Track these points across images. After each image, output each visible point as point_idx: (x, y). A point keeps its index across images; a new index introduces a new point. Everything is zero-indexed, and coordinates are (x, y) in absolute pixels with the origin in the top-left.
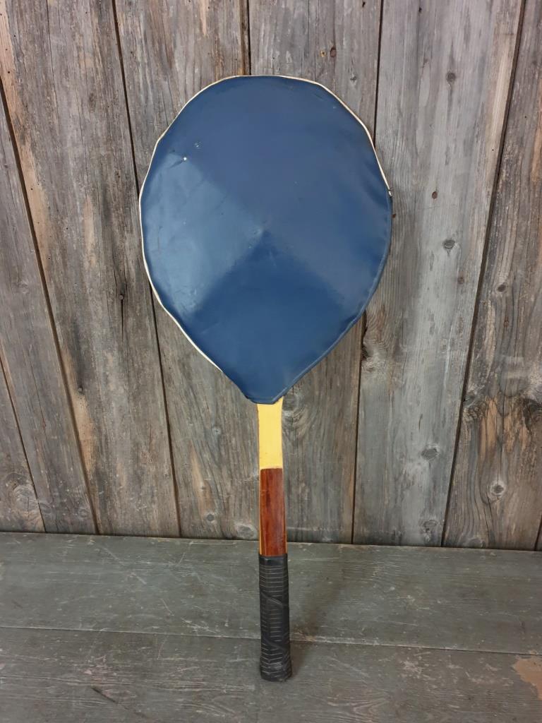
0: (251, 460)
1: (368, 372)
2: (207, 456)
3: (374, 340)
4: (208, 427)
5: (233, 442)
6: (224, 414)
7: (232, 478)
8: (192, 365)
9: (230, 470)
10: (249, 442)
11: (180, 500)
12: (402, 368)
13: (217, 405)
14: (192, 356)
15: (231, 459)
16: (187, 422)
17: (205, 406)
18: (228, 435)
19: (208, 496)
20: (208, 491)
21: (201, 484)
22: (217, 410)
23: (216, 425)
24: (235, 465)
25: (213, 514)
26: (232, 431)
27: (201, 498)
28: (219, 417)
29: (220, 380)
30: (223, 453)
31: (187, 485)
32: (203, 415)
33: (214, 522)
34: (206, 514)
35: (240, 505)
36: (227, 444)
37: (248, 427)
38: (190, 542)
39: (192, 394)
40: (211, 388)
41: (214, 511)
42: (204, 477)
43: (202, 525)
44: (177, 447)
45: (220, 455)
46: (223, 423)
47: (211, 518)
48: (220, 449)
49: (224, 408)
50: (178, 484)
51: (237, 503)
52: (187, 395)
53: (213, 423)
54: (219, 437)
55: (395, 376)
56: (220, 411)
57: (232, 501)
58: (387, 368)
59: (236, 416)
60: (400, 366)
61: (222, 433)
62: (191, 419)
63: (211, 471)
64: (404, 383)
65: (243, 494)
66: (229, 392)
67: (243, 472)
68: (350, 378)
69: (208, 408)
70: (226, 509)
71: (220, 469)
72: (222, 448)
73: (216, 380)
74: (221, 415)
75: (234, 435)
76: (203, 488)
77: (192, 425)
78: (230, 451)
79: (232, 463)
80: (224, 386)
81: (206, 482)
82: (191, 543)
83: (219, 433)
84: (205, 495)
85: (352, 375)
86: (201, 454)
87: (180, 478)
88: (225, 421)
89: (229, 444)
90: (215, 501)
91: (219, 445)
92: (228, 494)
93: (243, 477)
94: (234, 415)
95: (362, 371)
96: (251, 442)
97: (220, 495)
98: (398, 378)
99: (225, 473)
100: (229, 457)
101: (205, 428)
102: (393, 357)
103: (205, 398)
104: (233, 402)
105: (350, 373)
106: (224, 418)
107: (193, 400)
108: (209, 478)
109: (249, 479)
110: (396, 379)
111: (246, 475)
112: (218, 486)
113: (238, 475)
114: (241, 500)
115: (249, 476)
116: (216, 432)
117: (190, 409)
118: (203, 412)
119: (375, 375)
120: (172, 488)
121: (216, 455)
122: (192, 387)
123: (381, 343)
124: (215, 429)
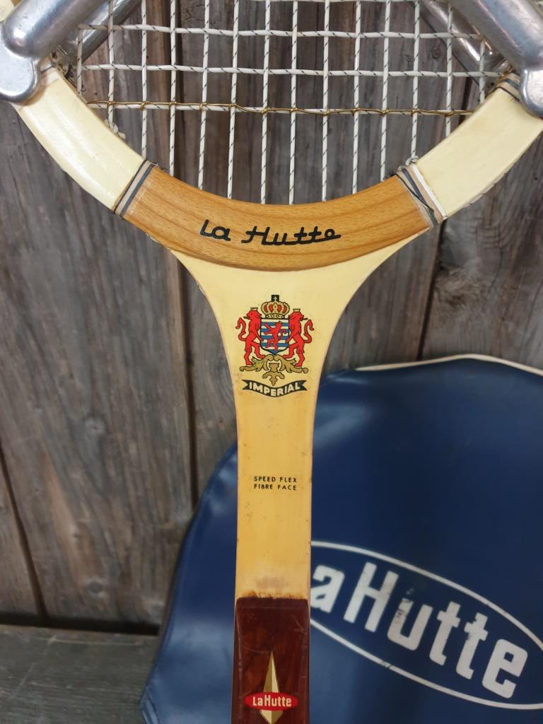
0: (171, 489)
1: (448, 306)
2: (77, 476)
3: (476, 224)
4: (75, 418)
5: (133, 449)
6: (109, 393)
7: (133, 520)
8: (26, 272)
9: (129, 506)
10: (167, 452)
11: (33, 553)
12: (532, 297)
13: (92, 371)
14: (23, 250)
15: (130, 485)
16: (29, 405)
17: (64, 370)
18: (120, 436)
19: (87, 551)
20: (86, 543)
21: (72, 529)
22: (93, 382)
23: (93, 414)
24: (138, 497)
25: (100, 581)
26: (128, 428)
27: (74, 553)
28: (99, 397)
29: (93, 312)
30: (112, 473)
31: (43, 528)
32: (61, 391)
33: (102, 595)
34: (86, 580)
35: (153, 571)
36: (119, 454)
37: (164, 422)
38: (49, 636)
39: (32, 342)
40: (75, 331)
41: (101, 575)
42: (77, 516)
43: (80, 599)
44: (13, 454)
45: (106, 477)
46: (107, 411)
47: (96, 588)
48: (104, 464)
49: (108, 379)
50: (24, 525)
51: (146, 565)
52: (22, 345)
53: (85, 410)
54: (102, 442)
55: (512, 317)
56: (100, 385)
57: (136, 562)
58: (496, 297)
59: (136, 397)
60: (526, 295)
61: (108, 431)
62: (38, 397)
63: (90, 506)
64: (528, 335)
65: (158, 551)
66: (116, 339)
67: (155, 512)
68: (404, 320)
69: (71, 376)
70: (125, 576)
71: (107, 501)
72: (110, 463)
73: (86, 313)
74: (103, 394)
75: (135, 438)
76: (76, 536)
77: (39, 411)
78: (127, 469)
79: (132, 492)
80: (105, 327)
81: (81, 525)
82: (53, 639)
83: (101, 429)
84: (80, 547)
85: (409, 314)
86: (64, 469)
87: (28, 515)
88: (111, 407)
89: (124, 455)
90: (102, 559)
91: (101, 455)
92: (128, 549)
93: (156, 519)
94: (131, 393)
95: (436, 303)
96: (171, 454)
97: (112, 550)
98: (517, 324)
99: (118, 510)
100: (124, 481)
101: (68, 420)
102: (515, 269)
103: (64, 355)
104: (127, 364)
105: (406, 306)
106: (109, 400)
107: (37, 357)
108: (87, 518)
109: (168, 526)
110: (511, 326)
111: (162, 515)
112: (107, 535)
113: (145, 517)
114: (153, 563)
115: (167, 520)
116: (94, 429)
117: (32, 377)
118: (62, 384)
119: (463, 314)
120: (16, 532)
121: (98, 475)
122: (30, 326)
123: (492, 233)
124: (90, 423)
